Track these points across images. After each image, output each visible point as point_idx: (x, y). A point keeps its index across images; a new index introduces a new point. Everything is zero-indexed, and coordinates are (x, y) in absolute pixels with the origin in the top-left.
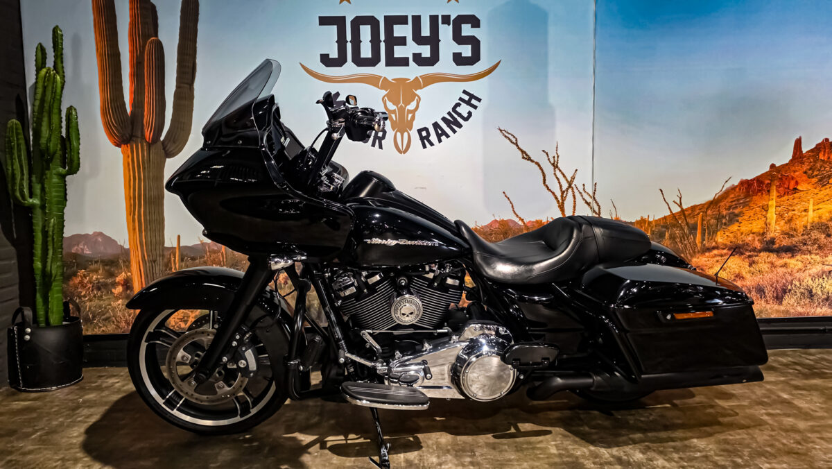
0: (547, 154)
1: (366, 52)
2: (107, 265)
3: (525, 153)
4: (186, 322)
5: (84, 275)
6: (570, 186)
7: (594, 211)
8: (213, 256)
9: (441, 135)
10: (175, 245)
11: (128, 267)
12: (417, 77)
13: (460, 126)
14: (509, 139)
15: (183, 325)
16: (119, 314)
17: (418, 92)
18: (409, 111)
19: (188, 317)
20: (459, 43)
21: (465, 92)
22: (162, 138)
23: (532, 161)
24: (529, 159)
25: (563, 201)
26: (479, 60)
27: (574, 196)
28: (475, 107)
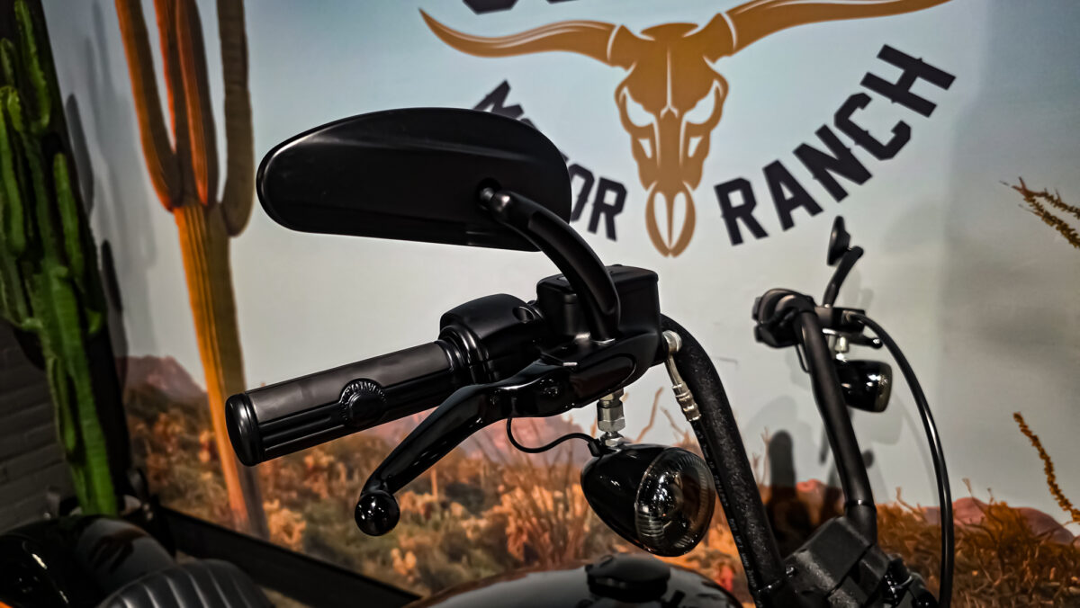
2: (186, 413)
5: (166, 422)
9: (794, 204)
11: (210, 423)
12: (718, 18)
13: (861, 175)
16: (211, 494)
17: (722, 65)
18: (693, 130)
21: (888, 54)
28: (926, 108)
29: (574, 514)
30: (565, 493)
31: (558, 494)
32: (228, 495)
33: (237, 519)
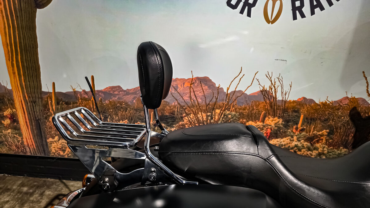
4: (64, 151)
8: (84, 103)
10: (51, 91)
11: (13, 105)
15: (62, 153)
16: (10, 140)
19: (66, 147)
29: (215, 120)
30: (212, 113)
31: (209, 114)
32: (22, 139)
33: (28, 150)
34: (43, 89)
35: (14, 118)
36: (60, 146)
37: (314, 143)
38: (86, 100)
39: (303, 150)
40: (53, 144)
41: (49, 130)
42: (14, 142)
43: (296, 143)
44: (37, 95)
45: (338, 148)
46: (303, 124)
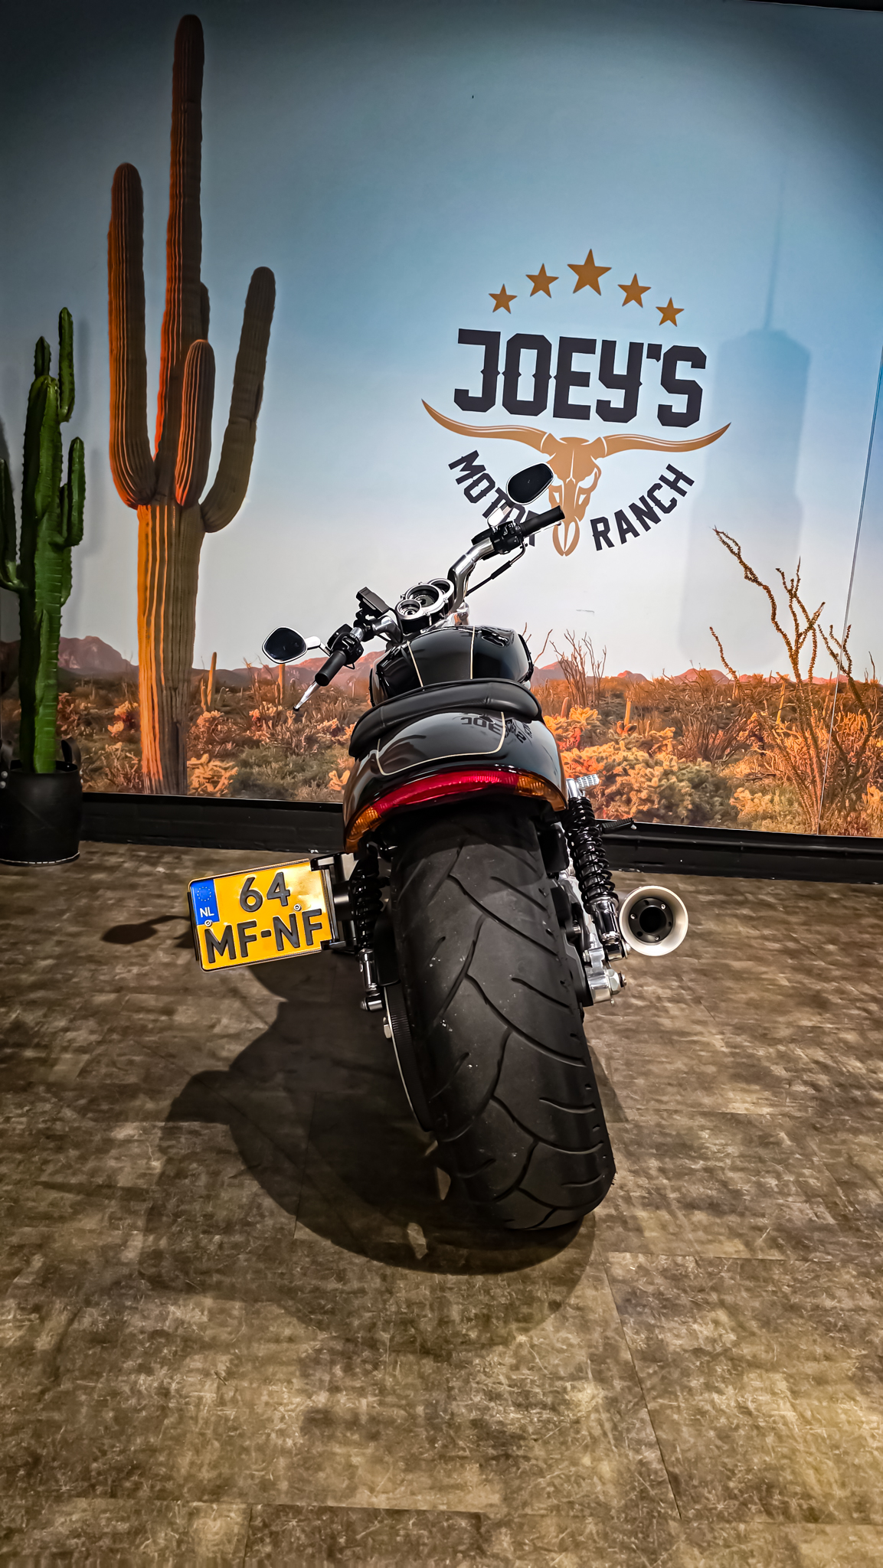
0: (783, 574)
1: (525, 392)
2: (101, 688)
3: (750, 570)
4: (215, 783)
5: (67, 701)
6: (811, 627)
7: (842, 668)
8: (264, 689)
9: (627, 531)
10: (208, 667)
11: (134, 695)
12: (599, 439)
13: (656, 520)
14: (729, 546)
15: (210, 788)
16: (116, 763)
17: (599, 462)
18: (582, 491)
19: (220, 777)
20: (670, 391)
21: (670, 468)
22: (201, 501)
23: (760, 584)
24: (755, 580)
25: (798, 648)
26: (697, 419)
27: (815, 642)
28: (683, 493)
32: (140, 761)
33: (147, 783)
34: (196, 665)
35: (131, 721)
36: (209, 774)
37: (655, 752)
38: (267, 683)
39: (637, 767)
40: (197, 771)
41: (193, 742)
42: (123, 767)
43: (625, 754)
44: (181, 676)
45: (694, 761)
46: (631, 718)
